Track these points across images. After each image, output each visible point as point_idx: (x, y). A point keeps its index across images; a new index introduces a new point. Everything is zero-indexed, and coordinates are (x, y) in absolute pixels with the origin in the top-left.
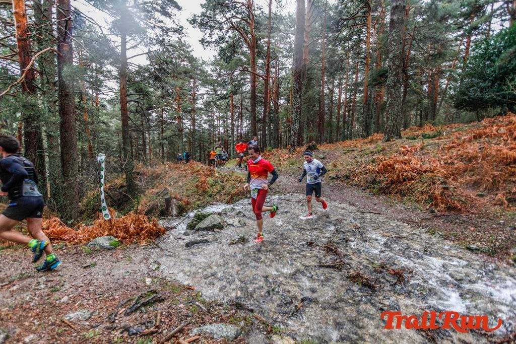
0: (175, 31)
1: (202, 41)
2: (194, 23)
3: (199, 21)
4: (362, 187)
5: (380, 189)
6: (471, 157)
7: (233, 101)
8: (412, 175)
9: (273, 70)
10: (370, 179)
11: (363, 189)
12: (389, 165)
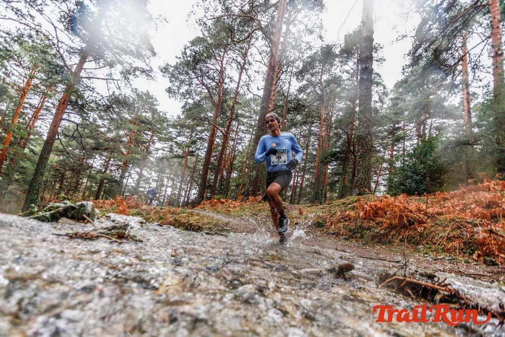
0: (143, 71)
1: (169, 91)
2: (165, 72)
3: (171, 70)
4: (342, 235)
5: (373, 237)
6: (490, 202)
7: (186, 161)
8: (420, 218)
9: (231, 143)
10: (352, 226)
11: (345, 239)
12: (380, 209)
